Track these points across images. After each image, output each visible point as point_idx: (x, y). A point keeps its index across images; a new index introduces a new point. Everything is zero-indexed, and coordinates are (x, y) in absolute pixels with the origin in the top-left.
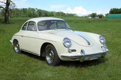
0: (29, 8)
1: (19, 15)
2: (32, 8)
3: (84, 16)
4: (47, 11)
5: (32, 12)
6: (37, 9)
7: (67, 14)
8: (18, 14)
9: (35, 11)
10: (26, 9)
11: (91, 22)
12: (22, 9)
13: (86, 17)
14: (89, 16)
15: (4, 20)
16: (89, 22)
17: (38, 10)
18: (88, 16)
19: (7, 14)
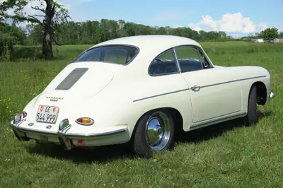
0: (102, 20)
1: (79, 38)
2: (111, 21)
3: (247, 36)
4: (148, 27)
5: (110, 31)
6: (124, 22)
7: (201, 32)
8: (76, 37)
9: (118, 27)
10: (96, 23)
11: (257, 52)
12: (84, 24)
13: (250, 39)
14: (260, 37)
15: (41, 52)
16: (252, 51)
17: (125, 25)
18: (255, 38)
19: (48, 37)
